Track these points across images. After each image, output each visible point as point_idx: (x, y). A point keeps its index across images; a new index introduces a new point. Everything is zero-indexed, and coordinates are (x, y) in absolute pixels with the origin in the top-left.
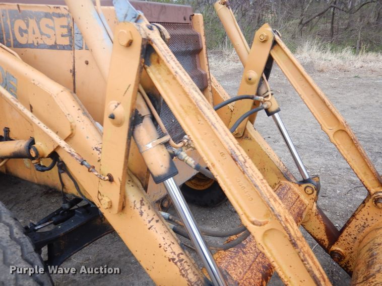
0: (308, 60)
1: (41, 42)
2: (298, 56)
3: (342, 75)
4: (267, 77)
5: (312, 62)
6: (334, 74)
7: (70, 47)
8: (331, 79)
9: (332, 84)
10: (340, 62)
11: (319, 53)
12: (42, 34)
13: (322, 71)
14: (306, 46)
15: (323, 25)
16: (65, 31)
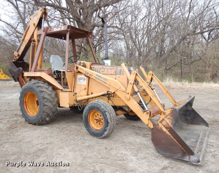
0: (168, 85)
1: (107, 73)
2: (164, 83)
3: (181, 90)
4: (152, 82)
5: (170, 86)
6: (178, 90)
7: (115, 74)
8: (177, 92)
9: (177, 93)
10: (181, 85)
11: (173, 82)
12: (108, 72)
13: (173, 89)
14: (168, 79)
15: (177, 70)
16: (115, 72)
